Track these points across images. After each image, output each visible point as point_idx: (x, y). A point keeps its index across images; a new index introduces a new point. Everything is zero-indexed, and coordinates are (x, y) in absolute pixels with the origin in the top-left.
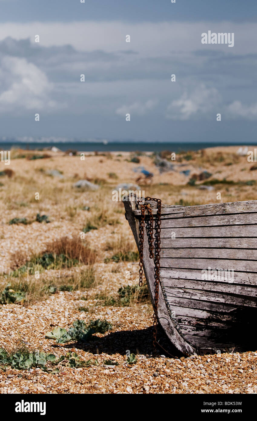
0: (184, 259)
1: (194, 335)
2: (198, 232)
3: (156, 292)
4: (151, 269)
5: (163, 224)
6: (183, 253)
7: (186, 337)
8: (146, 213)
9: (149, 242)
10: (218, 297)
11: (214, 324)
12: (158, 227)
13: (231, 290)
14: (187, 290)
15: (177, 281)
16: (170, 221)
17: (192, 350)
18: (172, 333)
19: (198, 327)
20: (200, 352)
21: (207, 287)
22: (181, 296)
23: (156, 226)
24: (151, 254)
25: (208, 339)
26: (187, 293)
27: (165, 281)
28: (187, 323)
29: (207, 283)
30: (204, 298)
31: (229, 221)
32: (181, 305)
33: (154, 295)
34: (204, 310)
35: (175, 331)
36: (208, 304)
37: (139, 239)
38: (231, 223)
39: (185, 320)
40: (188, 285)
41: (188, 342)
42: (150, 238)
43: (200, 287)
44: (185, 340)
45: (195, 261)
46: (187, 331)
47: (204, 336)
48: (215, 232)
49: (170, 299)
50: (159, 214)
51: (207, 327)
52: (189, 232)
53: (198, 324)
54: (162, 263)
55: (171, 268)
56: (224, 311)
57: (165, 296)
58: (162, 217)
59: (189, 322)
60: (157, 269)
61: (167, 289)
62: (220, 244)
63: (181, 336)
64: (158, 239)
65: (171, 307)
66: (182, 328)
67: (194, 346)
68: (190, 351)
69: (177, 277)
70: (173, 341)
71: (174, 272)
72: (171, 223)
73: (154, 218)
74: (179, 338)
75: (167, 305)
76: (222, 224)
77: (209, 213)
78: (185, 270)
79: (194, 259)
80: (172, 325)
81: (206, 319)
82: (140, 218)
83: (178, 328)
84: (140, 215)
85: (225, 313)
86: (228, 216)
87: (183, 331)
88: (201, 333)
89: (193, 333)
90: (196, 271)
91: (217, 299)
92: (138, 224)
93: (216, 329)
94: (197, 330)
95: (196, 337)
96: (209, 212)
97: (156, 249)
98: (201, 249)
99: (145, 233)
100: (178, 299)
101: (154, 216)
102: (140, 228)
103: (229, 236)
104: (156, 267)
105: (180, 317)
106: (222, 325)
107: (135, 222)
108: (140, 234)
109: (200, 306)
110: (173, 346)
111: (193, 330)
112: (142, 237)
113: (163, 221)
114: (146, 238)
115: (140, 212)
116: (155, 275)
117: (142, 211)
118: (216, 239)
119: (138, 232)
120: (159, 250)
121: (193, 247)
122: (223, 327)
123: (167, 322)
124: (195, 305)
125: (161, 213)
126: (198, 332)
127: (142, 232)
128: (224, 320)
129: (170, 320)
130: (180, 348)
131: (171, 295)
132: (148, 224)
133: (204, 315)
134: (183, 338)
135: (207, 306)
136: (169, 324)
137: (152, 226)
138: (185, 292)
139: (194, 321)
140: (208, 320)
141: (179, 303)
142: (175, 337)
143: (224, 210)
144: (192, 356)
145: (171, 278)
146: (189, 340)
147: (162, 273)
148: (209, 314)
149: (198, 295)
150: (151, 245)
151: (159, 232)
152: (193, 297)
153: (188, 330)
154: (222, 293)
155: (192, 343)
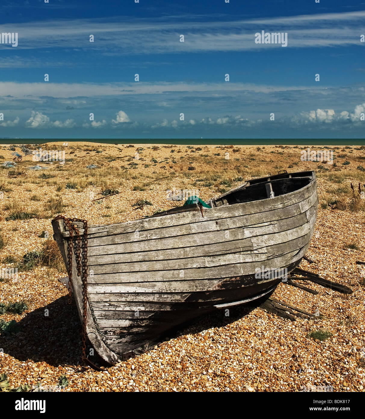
0: (109, 275)
1: (118, 343)
2: (120, 248)
3: (84, 308)
4: (79, 287)
5: (90, 242)
6: (108, 269)
7: (111, 346)
8: (74, 234)
9: (77, 260)
10: (139, 305)
11: (135, 330)
12: (85, 247)
13: (150, 298)
14: (112, 303)
15: (103, 295)
16: (95, 240)
17: (116, 358)
18: (99, 346)
19: (122, 335)
20: (124, 357)
21: (130, 299)
22: (107, 309)
23: (82, 245)
24: (79, 272)
25: (129, 344)
26: (112, 305)
27: (91, 296)
28: (112, 333)
29: (130, 295)
30: (127, 309)
31: (147, 236)
32: (107, 317)
33: (82, 311)
34: (126, 319)
35: (102, 344)
36: (130, 313)
37: (68, 260)
38: (149, 238)
39: (111, 331)
40: (113, 298)
41: (114, 351)
42: (78, 257)
43: (123, 299)
44: (111, 350)
45: (119, 275)
46: (112, 341)
47: (126, 342)
48: (136, 247)
49: (96, 313)
50: (85, 234)
51: (129, 334)
52: (113, 249)
53: (121, 333)
54: (91, 278)
55: (97, 284)
56: (143, 317)
57: (92, 311)
58: (89, 237)
59: (114, 332)
60: (85, 286)
61: (94, 305)
62: (141, 258)
63: (107, 347)
64: (85, 257)
65: (98, 321)
66: (107, 339)
67: (118, 354)
68: (115, 359)
69: (102, 292)
70: (100, 353)
71: (100, 287)
72: (96, 242)
73: (81, 238)
74: (106, 349)
75: (94, 319)
76: (141, 239)
77: (130, 230)
78: (110, 285)
79: (118, 274)
80: (99, 338)
81: (129, 327)
82: (68, 239)
83: (104, 339)
84: (68, 237)
85: (145, 319)
86: (146, 232)
87: (109, 342)
88: (124, 340)
89: (117, 341)
90: (120, 284)
91: (138, 308)
92: (66, 245)
93: (137, 333)
94: (120, 338)
95: (120, 344)
96: (130, 229)
97: (83, 266)
98: (123, 264)
99: (73, 253)
100: (104, 313)
101: (81, 236)
102: (68, 248)
103: (148, 250)
104: (84, 284)
105: (106, 329)
106: (141, 329)
107: (64, 244)
108: (69, 254)
109: (124, 316)
110: (101, 358)
111: (117, 339)
112: (70, 258)
113: (89, 240)
114: (74, 257)
115: (68, 234)
116: (83, 292)
117: (70, 233)
118: (136, 254)
119: (66, 252)
120: (86, 268)
121: (117, 262)
122: (142, 331)
123: (94, 336)
124: (118, 315)
125: (88, 233)
126: (121, 340)
127: (71, 253)
128: (144, 325)
129: (97, 334)
130: (106, 359)
131: (98, 309)
132: (76, 244)
133: (126, 323)
134: (109, 348)
135: (130, 316)
136: (96, 338)
137: (80, 246)
138: (110, 305)
139: (118, 331)
140: (131, 327)
141: (105, 315)
142: (102, 349)
143: (143, 227)
144: (118, 365)
145: (97, 293)
146: (114, 349)
147: (90, 289)
148: (131, 322)
149: (122, 306)
150: (78, 263)
151: (86, 251)
152: (117, 309)
153: (113, 340)
154: (143, 302)
155: (117, 351)
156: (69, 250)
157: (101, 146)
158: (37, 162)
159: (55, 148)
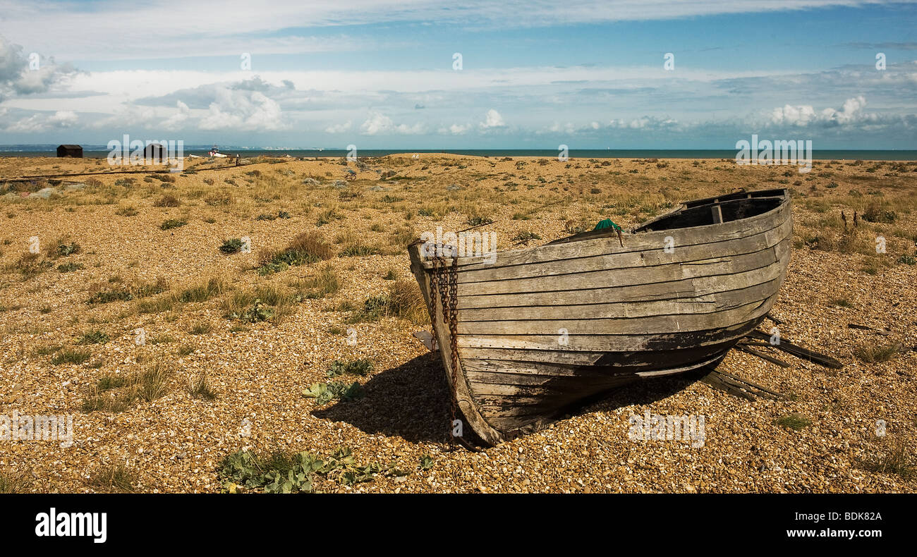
0: (487, 323)
1: (500, 416)
2: (503, 287)
3: (454, 367)
4: (447, 337)
5: (461, 277)
6: (487, 315)
7: (490, 421)
8: (439, 265)
9: (442, 302)
10: (530, 367)
11: (523, 400)
12: (454, 283)
13: (546, 358)
14: (492, 362)
15: (480, 350)
16: (468, 274)
17: (498, 436)
18: (475, 419)
19: (505, 406)
20: (507, 436)
21: (516, 357)
22: (484, 369)
23: (451, 281)
24: (446, 317)
25: (515, 419)
26: (491, 365)
27: (463, 351)
28: (491, 403)
29: (517, 351)
30: (513, 370)
31: (541, 271)
32: (484, 381)
33: (450, 371)
34: (512, 385)
35: (478, 416)
36: (517, 377)
37: (431, 300)
38: (544, 274)
39: (490, 400)
40: (493, 355)
41: (494, 427)
42: (444, 297)
43: (508, 357)
44: (490, 425)
45: (501, 324)
46: (491, 414)
47: (511, 416)
48: (525, 286)
49: (470, 375)
50: (454, 266)
51: (515, 405)
52: (492, 287)
53: (505, 403)
54: (461, 328)
55: (471, 335)
56: (535, 384)
57: (465, 371)
58: (459, 269)
59: (494, 402)
60: (454, 337)
61: (467, 363)
62: (532, 301)
63: (485, 420)
64: (454, 298)
65: (473, 386)
66: (485, 411)
67: (499, 431)
68: (495, 437)
69: (479, 346)
70: (475, 429)
71: (475, 339)
72: (470, 276)
73: (449, 271)
74: (483, 424)
75: (467, 382)
76: (533, 275)
77: (516, 262)
78: (489, 336)
79: (499, 322)
80: (474, 408)
81: (515, 396)
82: (430, 271)
83: (480, 411)
84: (431, 269)
85: (537, 386)
86: (539, 265)
87: (487, 414)
88: (508, 413)
89: (499, 414)
90: (502, 337)
91: (528, 370)
92: (428, 280)
93: (526, 405)
94: (503, 410)
95: (502, 419)
96: (517, 260)
97: (451, 310)
98: (508, 309)
99: (438, 291)
100: (480, 374)
101: (449, 268)
102: (431, 284)
103: (542, 290)
104: (452, 334)
105: (483, 397)
106: (532, 400)
107: (425, 278)
108: (432, 292)
109: (508, 381)
110: (476, 435)
111: (498, 411)
112: (434, 298)
113: (460, 274)
114: (439, 297)
115: (431, 265)
116: (452, 344)
117: (433, 263)
118: (525, 295)
119: (429, 290)
120: (455, 312)
121: (498, 306)
122: (533, 402)
123: (468, 405)
124: (501, 379)
125: (458, 265)
126: (504, 413)
127: (435, 291)
128: (536, 394)
129: (471, 402)
130: (484, 437)
131: (472, 369)
132: (441, 279)
133: (512, 390)
134: (487, 422)
135: (516, 380)
136: (470, 407)
137: (447, 282)
138: (489, 364)
139: (500, 400)
140: (518, 396)
141: (482, 378)
142: (478, 422)
143: (535, 257)
144: (499, 445)
145: (471, 347)
146: (494, 425)
147: (461, 341)
148: (518, 389)
149: (506, 367)
150: (445, 306)
151: (456, 289)
152: (499, 371)
153: (493, 412)
154: (535, 363)
155: (498, 427)
156: (433, 288)
157: (465, 159)
158: (377, 182)
159: (401, 161)
